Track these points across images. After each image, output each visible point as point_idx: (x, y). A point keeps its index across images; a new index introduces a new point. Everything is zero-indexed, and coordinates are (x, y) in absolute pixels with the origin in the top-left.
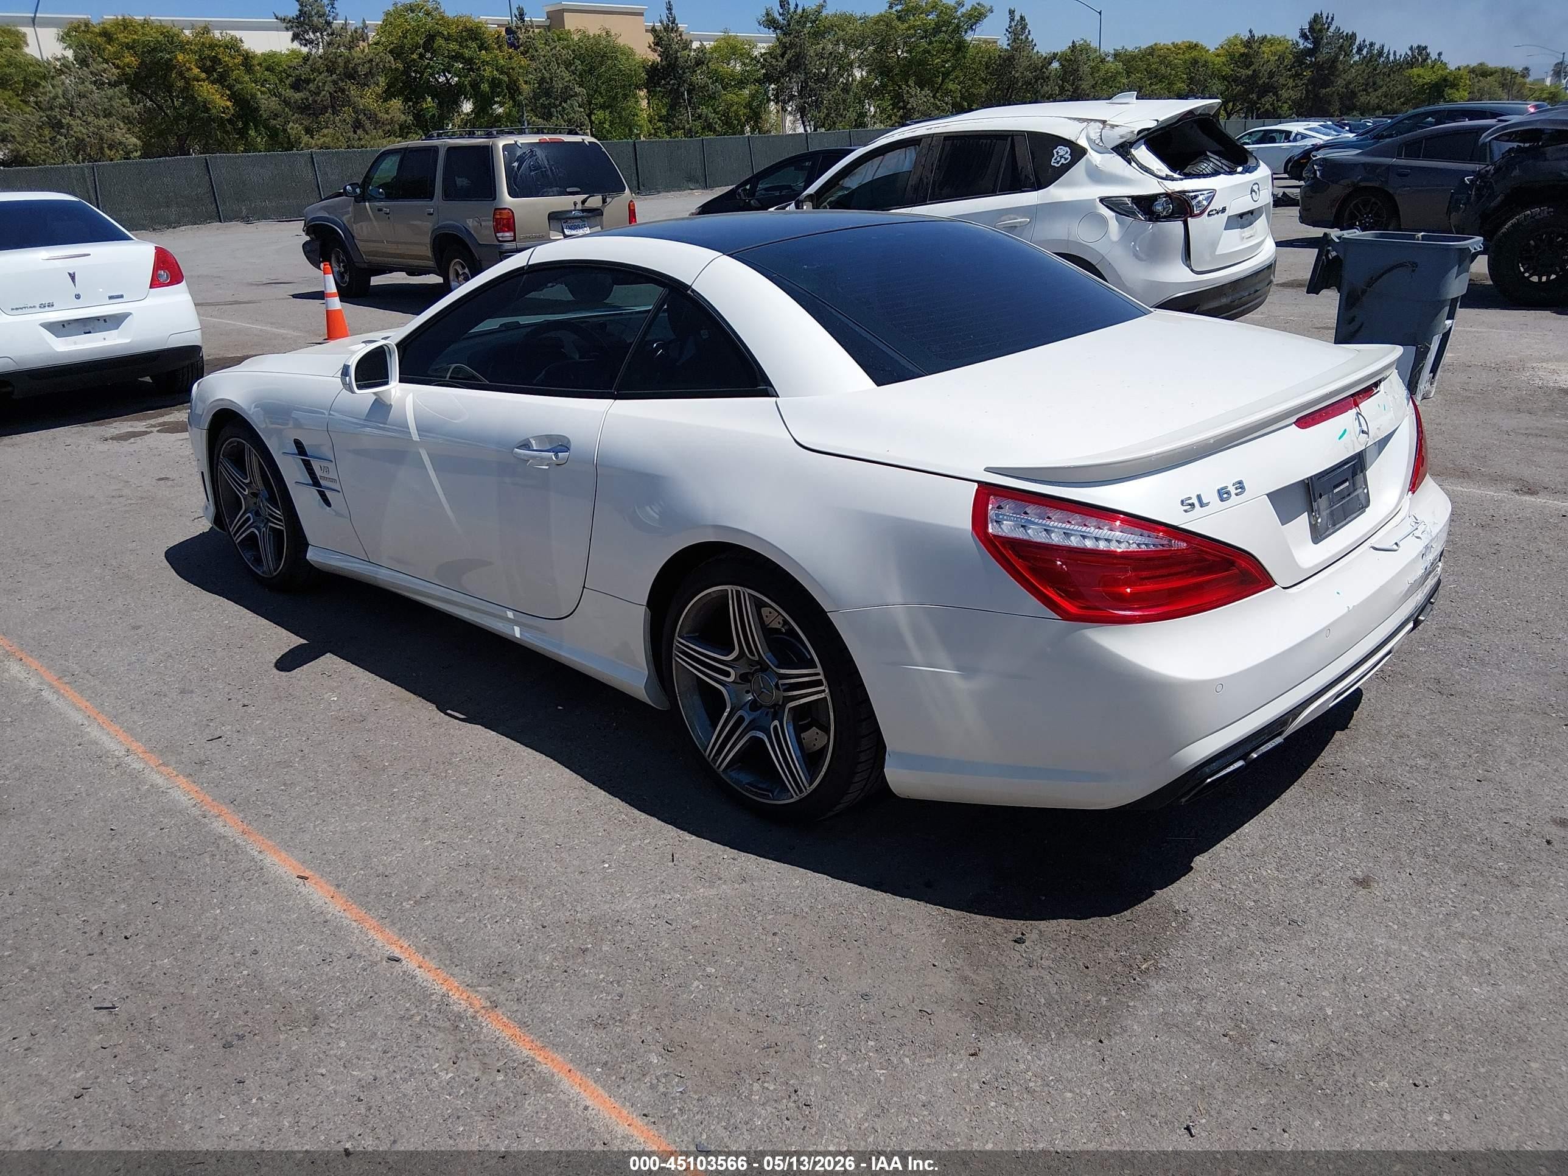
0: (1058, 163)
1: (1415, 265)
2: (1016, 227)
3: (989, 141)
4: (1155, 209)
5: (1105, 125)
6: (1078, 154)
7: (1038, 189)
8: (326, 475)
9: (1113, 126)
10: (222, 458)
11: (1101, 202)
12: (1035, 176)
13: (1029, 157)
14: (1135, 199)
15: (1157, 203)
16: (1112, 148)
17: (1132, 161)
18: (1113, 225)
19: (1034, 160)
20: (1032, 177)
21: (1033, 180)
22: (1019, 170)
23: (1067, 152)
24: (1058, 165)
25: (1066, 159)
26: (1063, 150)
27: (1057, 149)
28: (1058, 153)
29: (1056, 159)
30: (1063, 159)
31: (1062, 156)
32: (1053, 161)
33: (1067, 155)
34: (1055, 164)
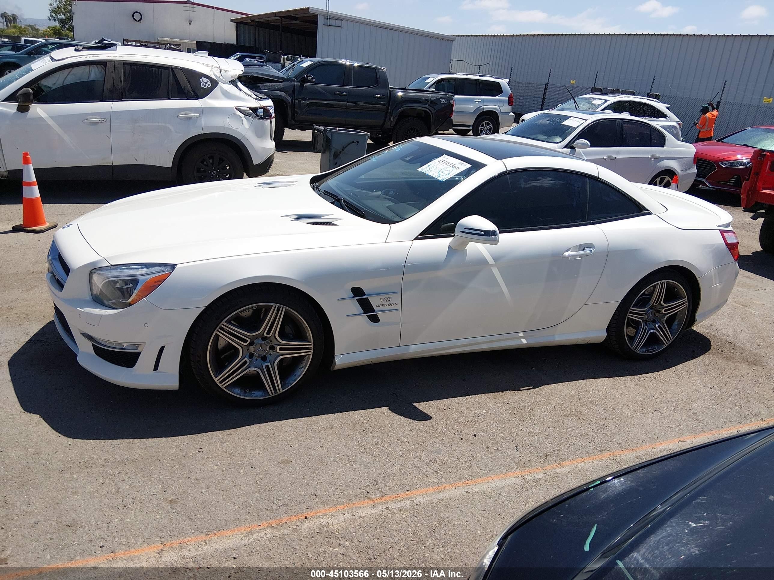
0: (205, 86)
1: (358, 142)
2: (191, 118)
3: (157, 69)
4: (258, 114)
5: (220, 69)
6: (214, 83)
7: (198, 99)
8: (385, 303)
9: (225, 71)
10: (225, 324)
11: (236, 109)
12: (193, 92)
13: (186, 81)
14: (251, 108)
15: (259, 111)
16: (229, 82)
17: (240, 90)
18: (245, 121)
19: (189, 83)
20: (192, 92)
21: (193, 94)
22: (183, 88)
23: (208, 81)
24: (206, 87)
25: (209, 85)
26: (205, 80)
27: (202, 79)
28: (203, 81)
29: (203, 84)
30: (207, 85)
31: (206, 83)
32: (202, 85)
33: (209, 83)
34: (204, 87)
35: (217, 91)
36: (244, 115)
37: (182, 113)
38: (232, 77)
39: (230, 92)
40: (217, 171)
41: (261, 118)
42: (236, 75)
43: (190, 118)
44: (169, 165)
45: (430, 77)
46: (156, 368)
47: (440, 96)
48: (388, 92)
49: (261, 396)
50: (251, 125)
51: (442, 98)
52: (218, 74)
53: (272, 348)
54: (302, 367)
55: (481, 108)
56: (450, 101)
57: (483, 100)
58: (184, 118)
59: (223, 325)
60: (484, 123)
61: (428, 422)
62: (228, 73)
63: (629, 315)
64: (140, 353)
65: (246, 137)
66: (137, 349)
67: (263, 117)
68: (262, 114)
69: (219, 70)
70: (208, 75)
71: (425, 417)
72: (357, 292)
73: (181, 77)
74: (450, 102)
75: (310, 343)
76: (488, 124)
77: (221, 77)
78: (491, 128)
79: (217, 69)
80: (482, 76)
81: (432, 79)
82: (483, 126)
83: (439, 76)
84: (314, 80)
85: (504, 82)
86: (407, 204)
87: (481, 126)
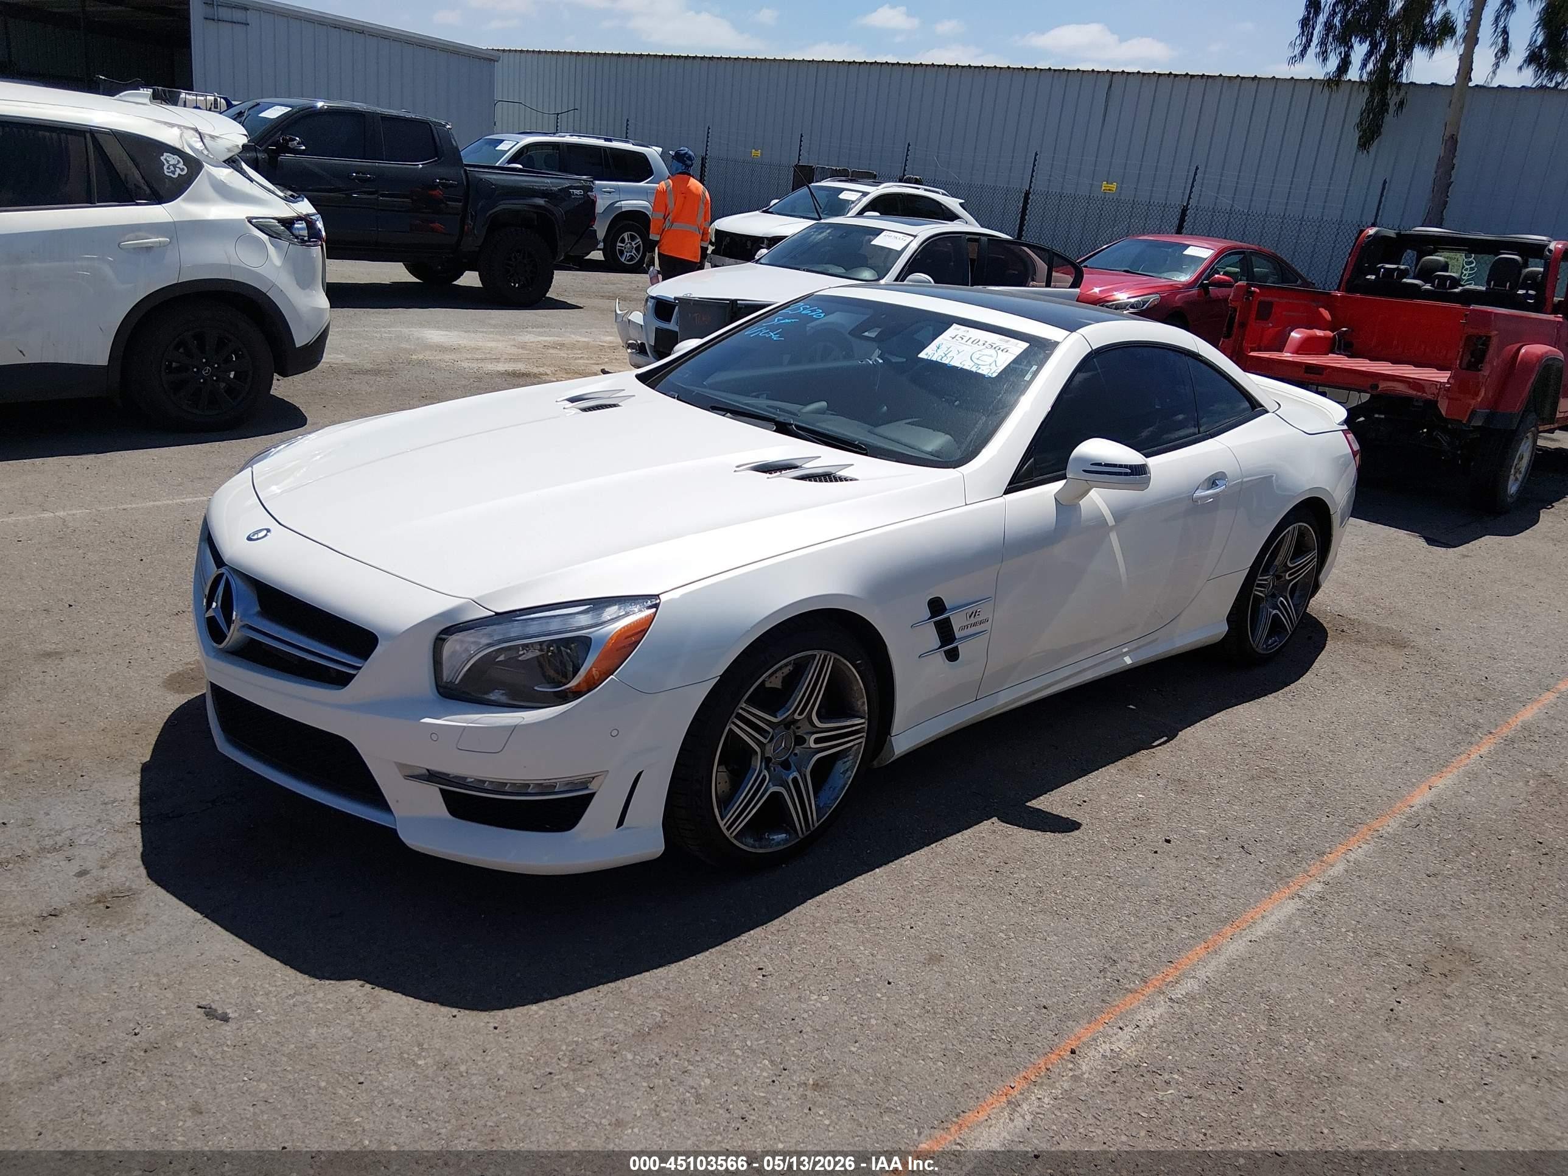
0: (173, 172)
2: (151, 247)
4: (296, 232)
5: (200, 134)
6: (194, 166)
7: (160, 203)
8: (973, 620)
9: (212, 137)
10: (744, 706)
11: (250, 222)
12: (148, 186)
13: (130, 164)
14: (280, 220)
15: (296, 226)
16: (224, 162)
17: (251, 180)
18: (271, 249)
19: (137, 166)
20: (146, 188)
21: (148, 191)
22: (123, 177)
23: (179, 162)
24: (176, 176)
25: (182, 170)
26: (173, 159)
27: (164, 157)
28: (168, 162)
29: (168, 168)
30: (178, 171)
31: (175, 166)
32: (166, 171)
33: (181, 165)
34: (171, 175)
35: (200, 183)
36: (267, 237)
37: (127, 237)
38: (229, 150)
39: (231, 185)
40: (212, 367)
41: (303, 242)
42: (237, 146)
43: (148, 249)
44: (102, 358)
45: (503, 141)
46: (620, 823)
47: (567, 184)
48: (462, 172)
49: (786, 841)
50: (286, 258)
51: (571, 187)
52: (199, 145)
53: (800, 741)
54: (847, 770)
55: (616, 205)
56: (589, 193)
57: (618, 190)
58: (134, 249)
59: (742, 708)
60: (626, 235)
61: (1076, 833)
62: (219, 140)
63: (1256, 590)
64: (592, 795)
65: (279, 285)
66: (587, 788)
67: (306, 238)
68: (305, 233)
69: (198, 136)
70: (178, 146)
71: (1068, 826)
72: (936, 606)
73: (115, 152)
74: (588, 196)
75: (863, 721)
76: (633, 238)
77: (206, 152)
78: (639, 245)
79: (192, 132)
80: (610, 140)
81: (510, 144)
82: (623, 241)
83: (522, 139)
84: (304, 148)
85: (653, 152)
86: (909, 423)
87: (620, 242)
